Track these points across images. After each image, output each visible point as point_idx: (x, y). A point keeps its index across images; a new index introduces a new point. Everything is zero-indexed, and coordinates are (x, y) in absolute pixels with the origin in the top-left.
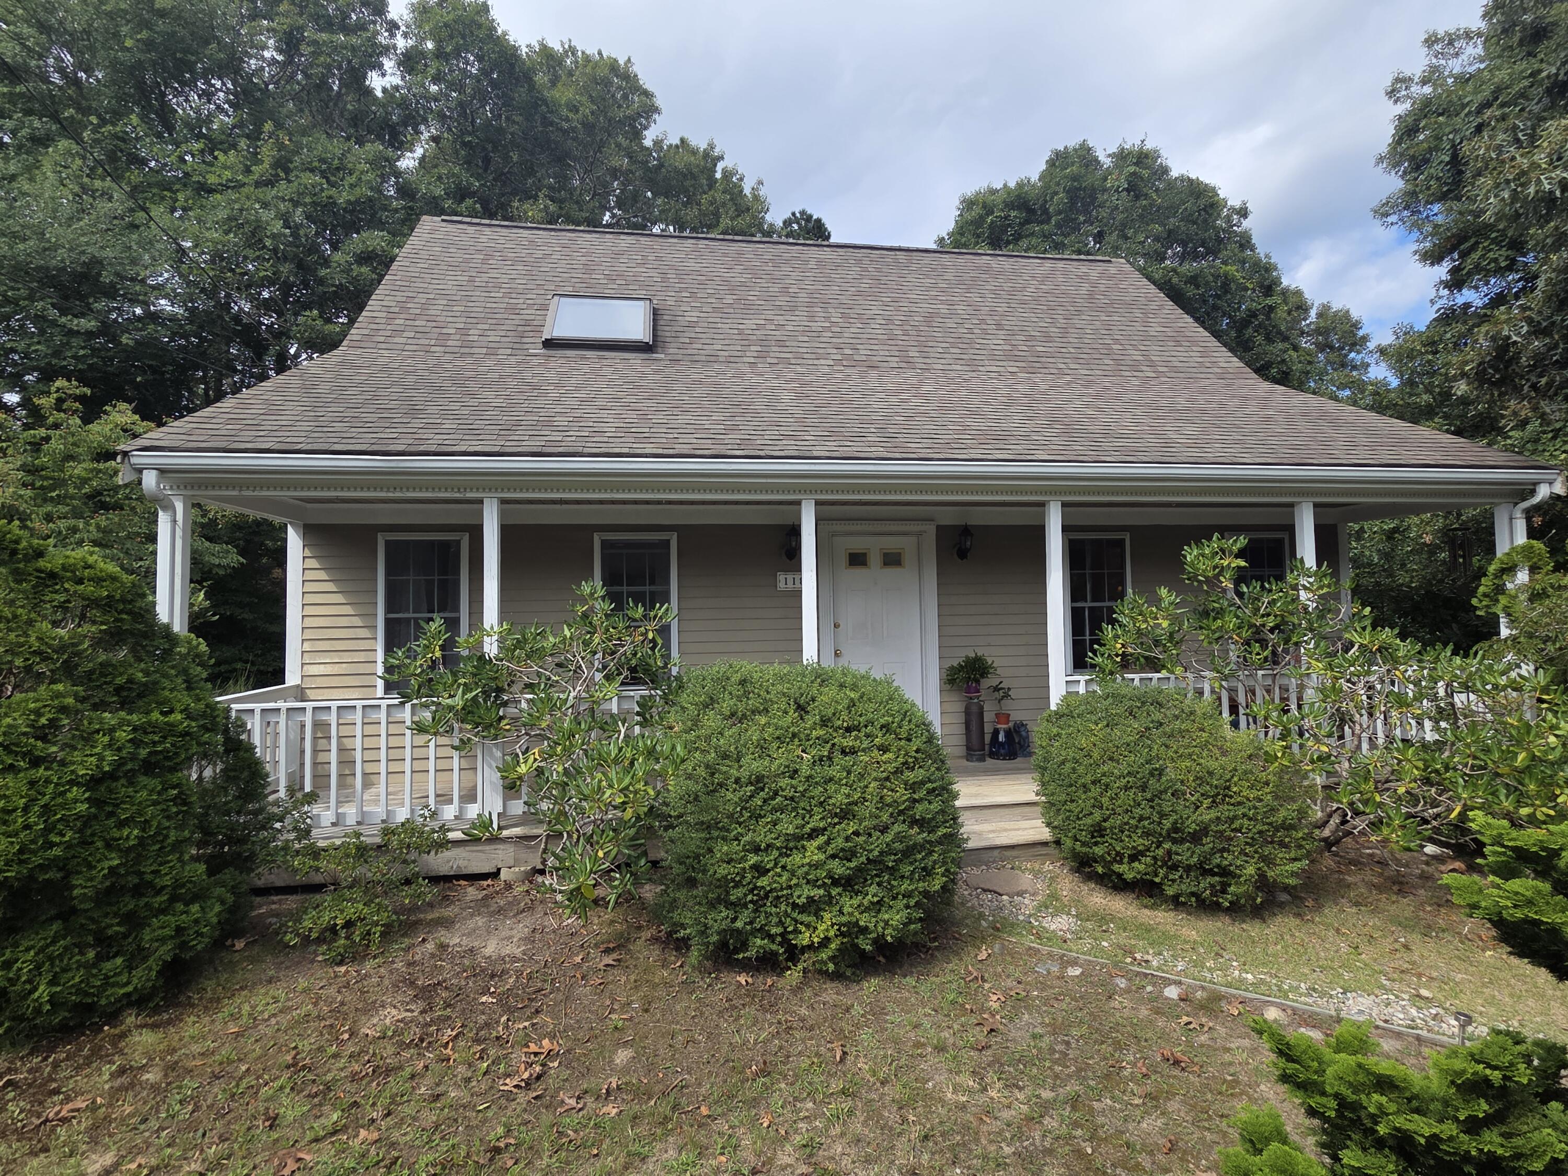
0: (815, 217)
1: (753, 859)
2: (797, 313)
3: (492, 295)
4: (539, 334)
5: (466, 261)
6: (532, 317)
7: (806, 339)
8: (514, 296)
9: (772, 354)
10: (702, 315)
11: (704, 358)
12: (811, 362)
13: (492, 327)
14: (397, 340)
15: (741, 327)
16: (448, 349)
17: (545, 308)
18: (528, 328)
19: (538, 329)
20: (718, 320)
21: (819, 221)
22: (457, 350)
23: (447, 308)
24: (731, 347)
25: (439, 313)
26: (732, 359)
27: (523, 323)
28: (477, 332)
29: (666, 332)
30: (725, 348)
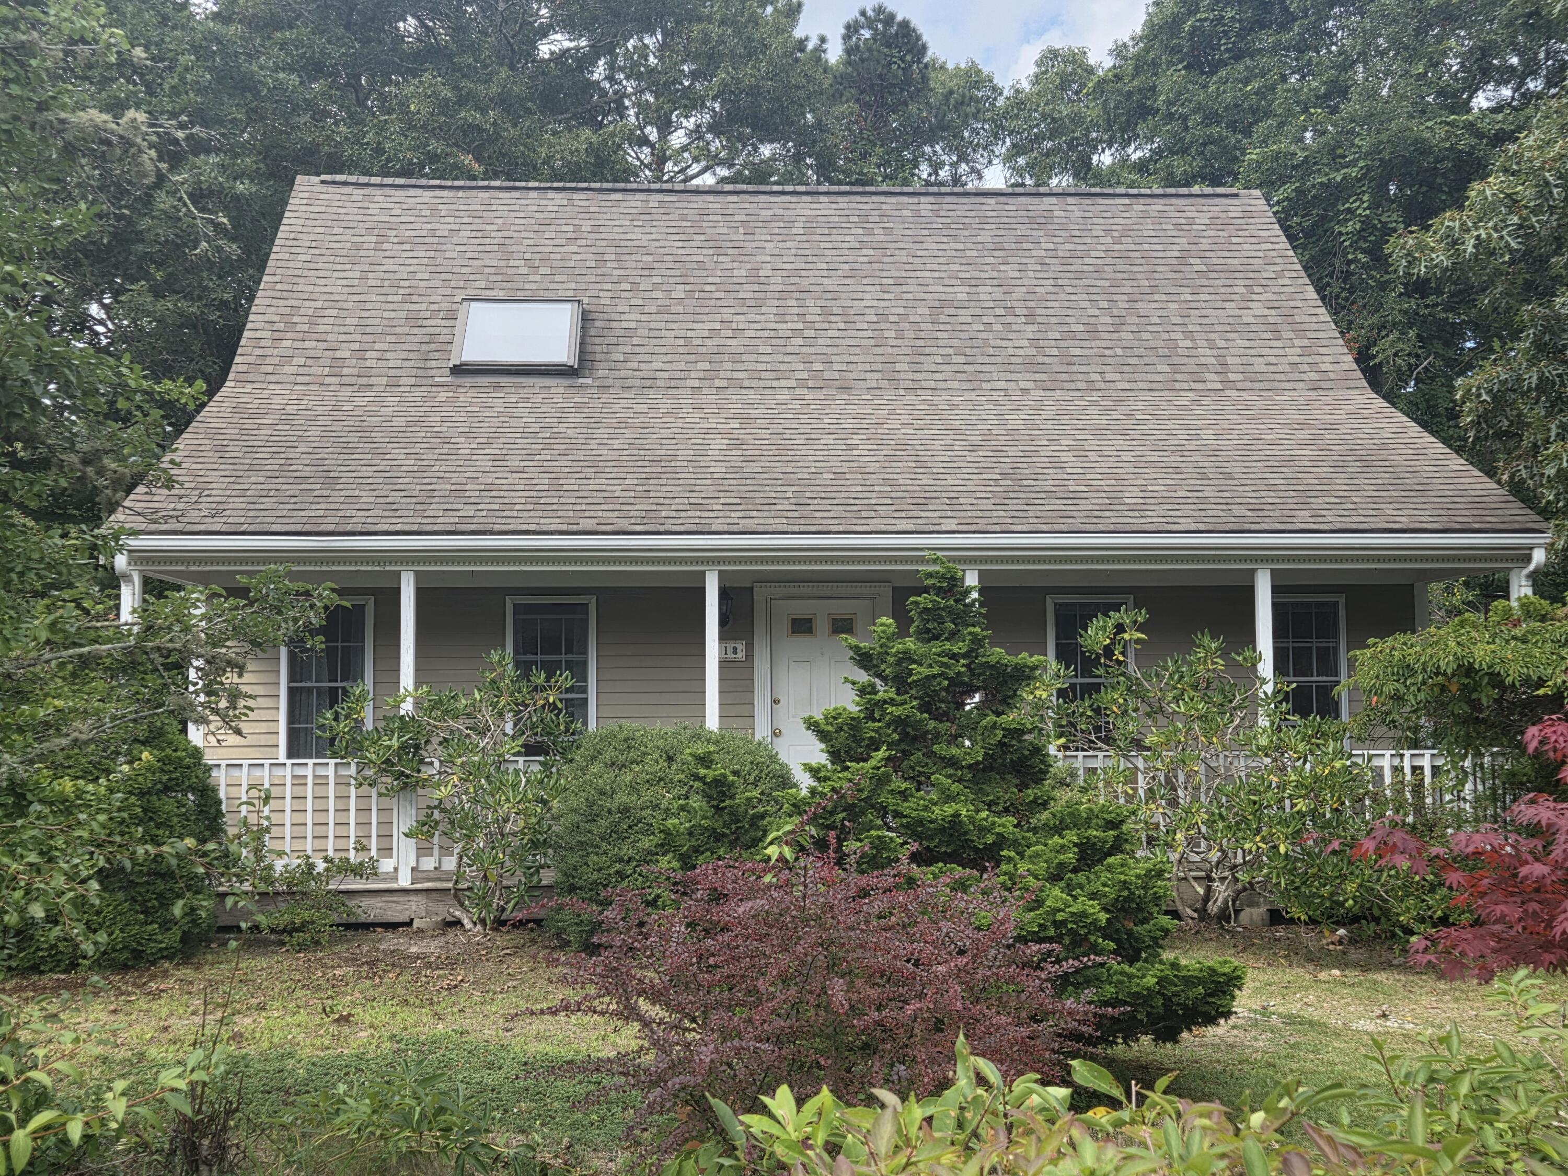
0: (899, 18)
1: (617, 866)
2: (764, 310)
3: (390, 298)
4: (445, 356)
5: (356, 247)
6: (438, 330)
7: (769, 349)
8: (415, 299)
9: (722, 374)
10: (644, 317)
11: (638, 383)
12: (768, 384)
13: (392, 347)
14: (287, 369)
15: (689, 334)
16: (345, 380)
17: (452, 316)
18: (433, 347)
19: (444, 347)
20: (662, 325)
21: (905, 24)
22: (353, 380)
23: (339, 321)
24: (674, 366)
25: (329, 328)
26: (673, 383)
27: (426, 339)
28: (374, 354)
29: (597, 347)
30: (666, 366)
